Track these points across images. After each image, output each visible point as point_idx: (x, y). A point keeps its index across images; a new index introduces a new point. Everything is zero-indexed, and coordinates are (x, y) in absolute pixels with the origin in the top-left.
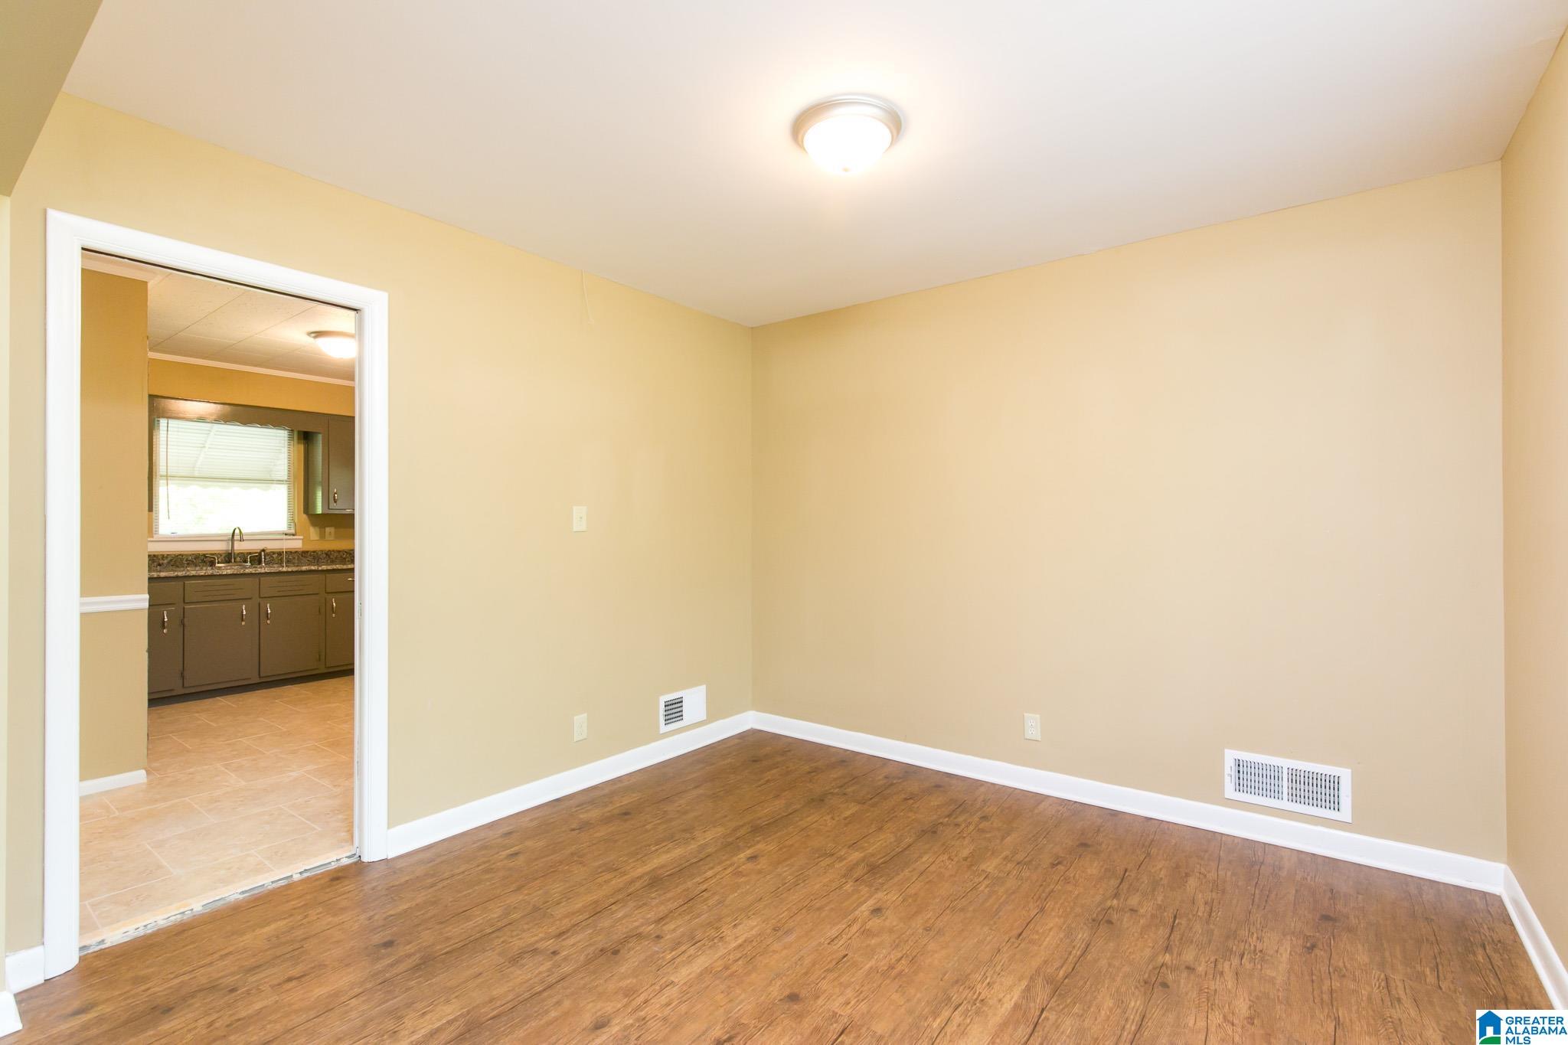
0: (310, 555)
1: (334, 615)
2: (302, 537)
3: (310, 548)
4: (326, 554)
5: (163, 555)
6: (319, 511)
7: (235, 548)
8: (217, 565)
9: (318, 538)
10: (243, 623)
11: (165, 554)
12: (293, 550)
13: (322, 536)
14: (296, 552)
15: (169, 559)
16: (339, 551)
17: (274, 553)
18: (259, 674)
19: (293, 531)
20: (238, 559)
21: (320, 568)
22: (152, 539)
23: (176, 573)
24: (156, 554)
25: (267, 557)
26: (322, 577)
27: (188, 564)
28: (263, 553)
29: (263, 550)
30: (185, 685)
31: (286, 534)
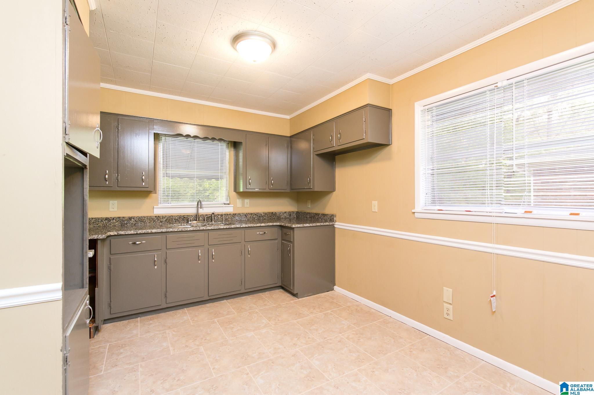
0: (237, 216)
1: (249, 256)
2: (233, 206)
3: (237, 212)
4: (245, 216)
5: (163, 216)
6: (241, 190)
7: (199, 212)
8: (189, 222)
9: (241, 206)
10: (199, 262)
11: (164, 215)
12: (229, 213)
13: (243, 204)
14: (230, 214)
15: (166, 218)
16: (252, 214)
17: (219, 215)
18: (208, 295)
19: (228, 202)
20: (201, 219)
21: (242, 226)
22: (157, 207)
23: (161, 230)
24: (159, 215)
25: (215, 218)
26: (242, 231)
27: (175, 221)
28: (213, 215)
29: (213, 213)
30: (167, 303)
31: (225, 204)
